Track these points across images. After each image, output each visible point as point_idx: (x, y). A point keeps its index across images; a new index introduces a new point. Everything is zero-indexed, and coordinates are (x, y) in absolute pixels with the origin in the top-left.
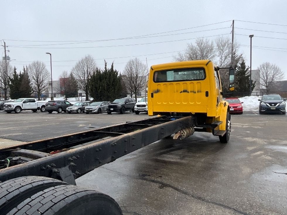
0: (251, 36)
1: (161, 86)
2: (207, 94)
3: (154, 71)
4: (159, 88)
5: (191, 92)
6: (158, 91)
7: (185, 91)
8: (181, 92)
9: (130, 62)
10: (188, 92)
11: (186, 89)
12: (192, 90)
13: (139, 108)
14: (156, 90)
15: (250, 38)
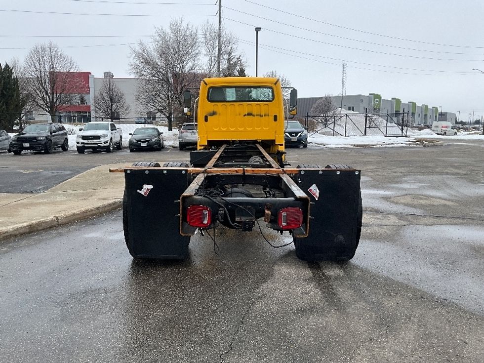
0: (258, 30)
1: (219, 107)
2: (275, 118)
3: (208, 87)
4: (215, 110)
5: (257, 115)
6: (214, 113)
7: (249, 114)
8: (245, 115)
9: (36, 52)
10: (254, 116)
11: (250, 111)
12: (259, 113)
13: (86, 141)
14: (212, 112)
15: (256, 32)
